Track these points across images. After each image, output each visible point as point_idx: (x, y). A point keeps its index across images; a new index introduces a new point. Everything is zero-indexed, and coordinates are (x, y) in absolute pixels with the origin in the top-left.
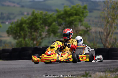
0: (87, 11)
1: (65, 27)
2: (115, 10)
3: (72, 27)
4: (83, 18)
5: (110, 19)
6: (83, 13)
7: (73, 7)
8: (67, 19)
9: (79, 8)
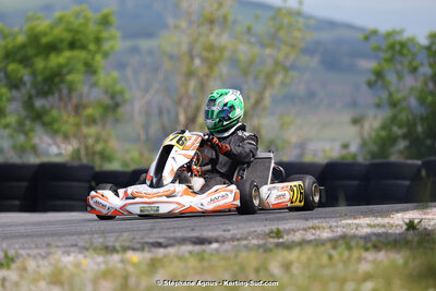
0: (113, 31)
1: (33, 92)
2: (217, 29)
3: (60, 91)
4: (98, 57)
5: (197, 62)
6: (98, 41)
7: (60, 20)
8: (40, 64)
9: (81, 21)
